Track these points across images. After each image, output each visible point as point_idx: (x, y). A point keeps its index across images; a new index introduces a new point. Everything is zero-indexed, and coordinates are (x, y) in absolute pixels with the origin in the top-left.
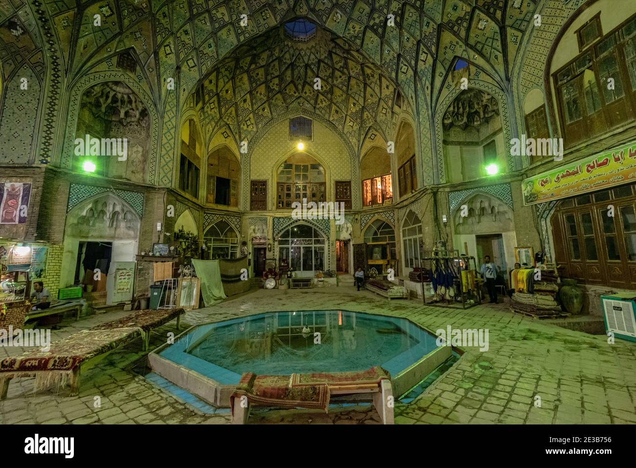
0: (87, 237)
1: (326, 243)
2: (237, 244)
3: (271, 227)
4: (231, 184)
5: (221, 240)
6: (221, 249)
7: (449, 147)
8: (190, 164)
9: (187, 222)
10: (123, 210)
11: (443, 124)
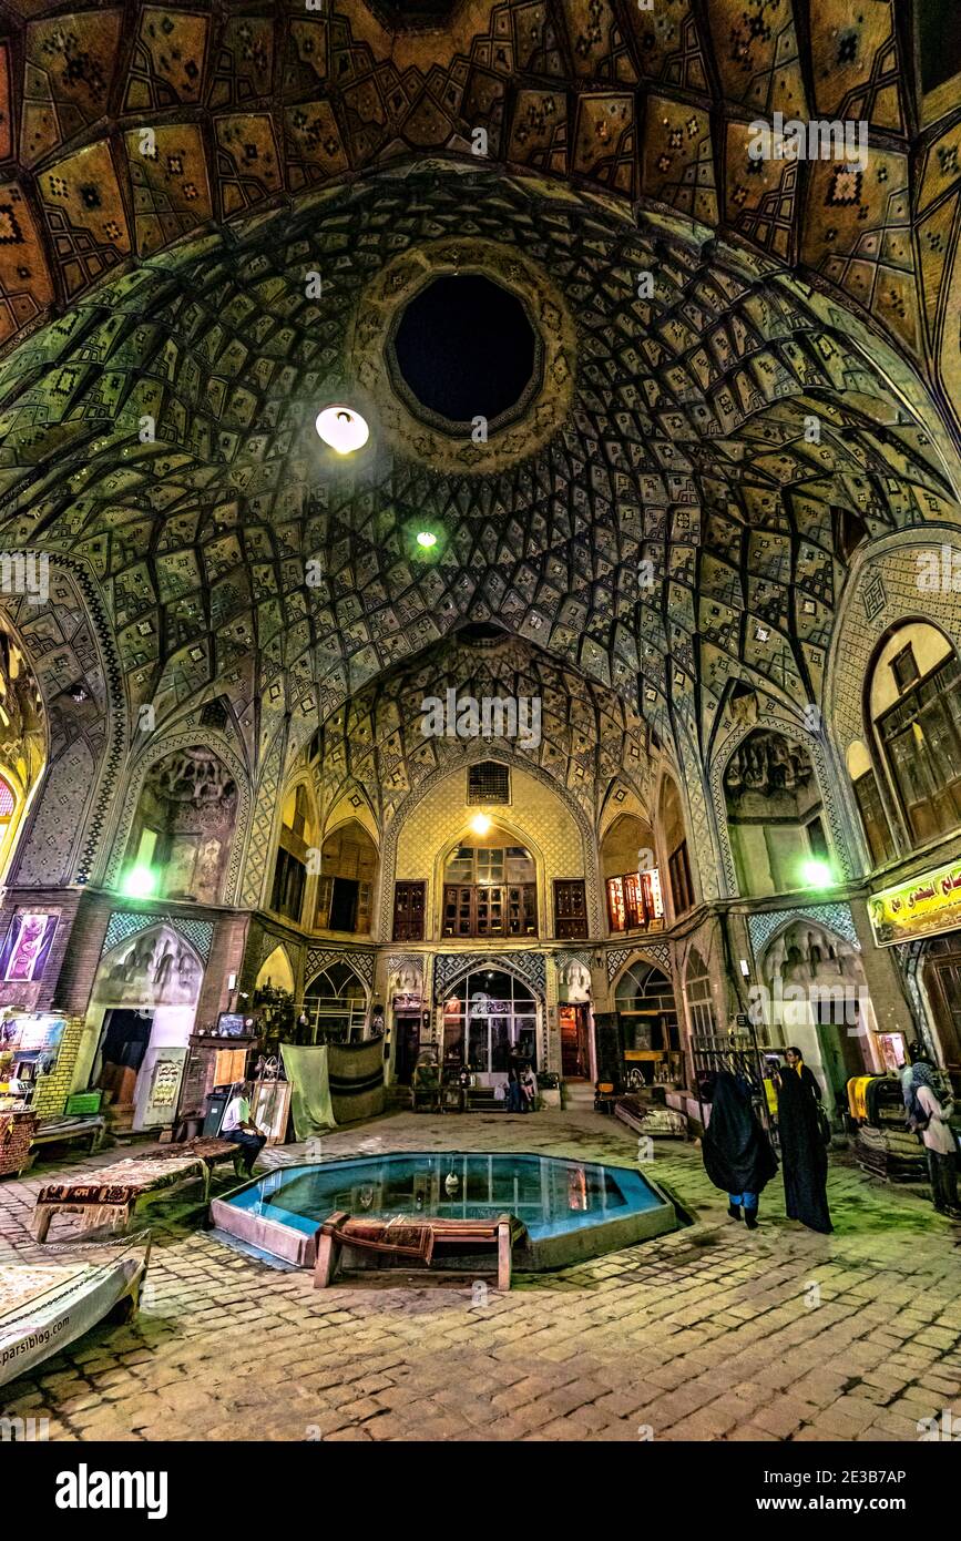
0: (118, 1002)
1: (540, 1010)
3: (430, 976)
4: (361, 891)
5: (336, 1002)
6: (334, 1021)
7: (743, 829)
8: (293, 861)
9: (278, 970)
10: (179, 952)
11: (726, 787)
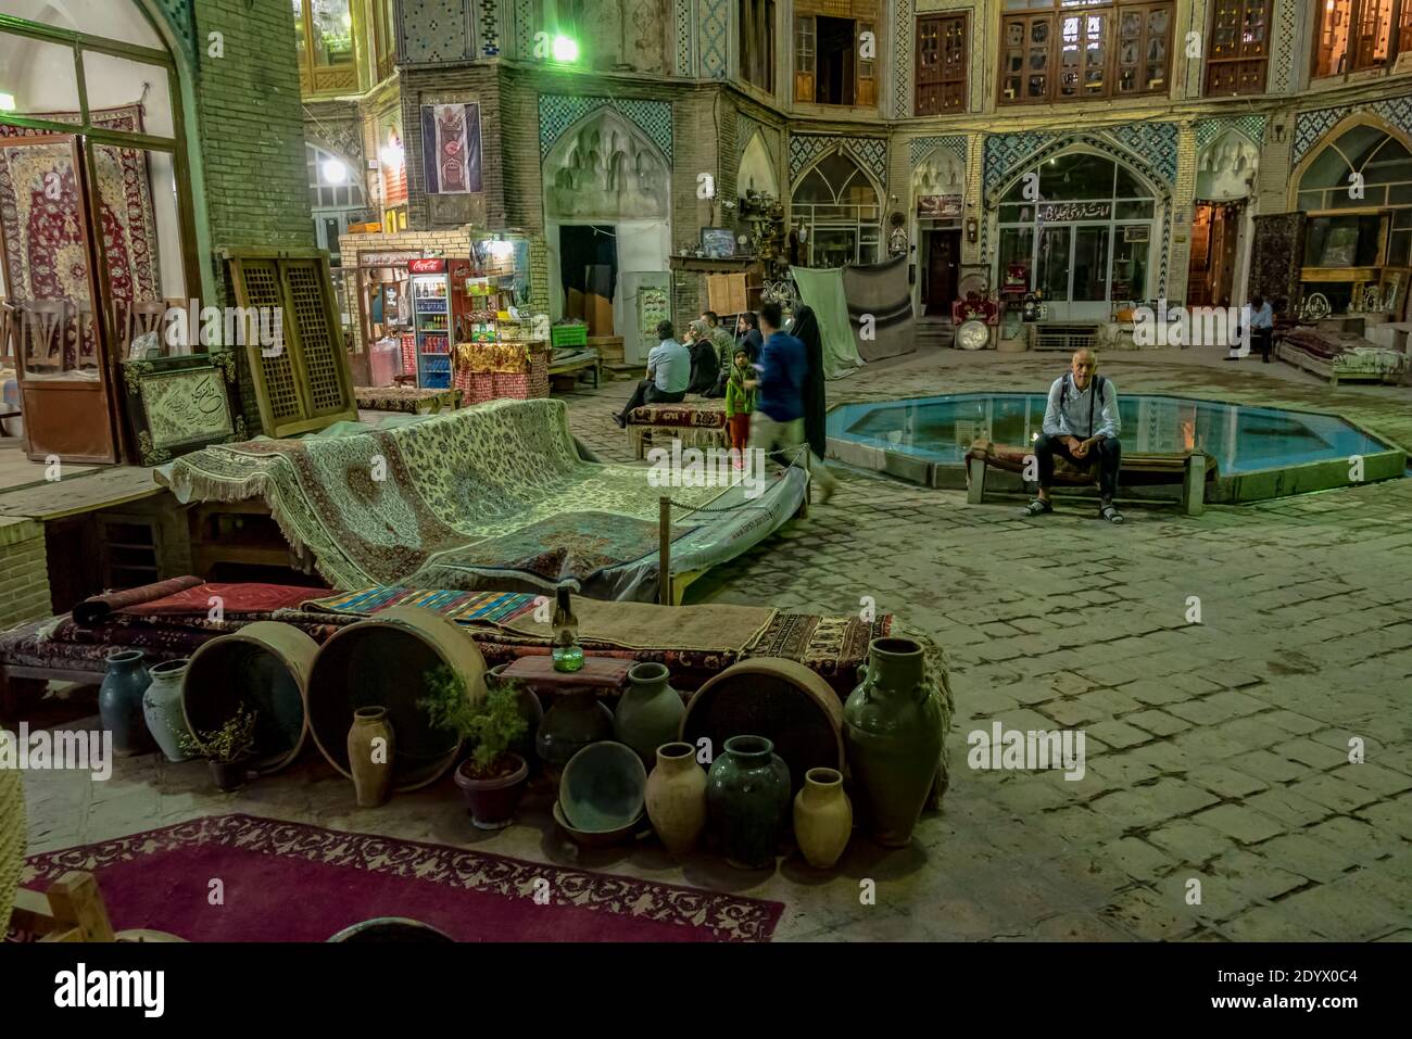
0: (570, 216)
1: (1159, 214)
2: (876, 220)
3: (978, 168)
4: (859, 33)
5: (836, 210)
6: (836, 237)
9: (758, 169)
10: (633, 149)
